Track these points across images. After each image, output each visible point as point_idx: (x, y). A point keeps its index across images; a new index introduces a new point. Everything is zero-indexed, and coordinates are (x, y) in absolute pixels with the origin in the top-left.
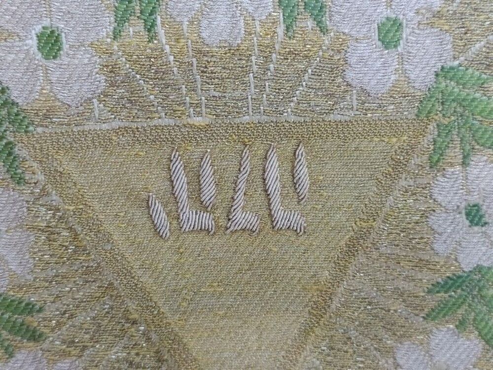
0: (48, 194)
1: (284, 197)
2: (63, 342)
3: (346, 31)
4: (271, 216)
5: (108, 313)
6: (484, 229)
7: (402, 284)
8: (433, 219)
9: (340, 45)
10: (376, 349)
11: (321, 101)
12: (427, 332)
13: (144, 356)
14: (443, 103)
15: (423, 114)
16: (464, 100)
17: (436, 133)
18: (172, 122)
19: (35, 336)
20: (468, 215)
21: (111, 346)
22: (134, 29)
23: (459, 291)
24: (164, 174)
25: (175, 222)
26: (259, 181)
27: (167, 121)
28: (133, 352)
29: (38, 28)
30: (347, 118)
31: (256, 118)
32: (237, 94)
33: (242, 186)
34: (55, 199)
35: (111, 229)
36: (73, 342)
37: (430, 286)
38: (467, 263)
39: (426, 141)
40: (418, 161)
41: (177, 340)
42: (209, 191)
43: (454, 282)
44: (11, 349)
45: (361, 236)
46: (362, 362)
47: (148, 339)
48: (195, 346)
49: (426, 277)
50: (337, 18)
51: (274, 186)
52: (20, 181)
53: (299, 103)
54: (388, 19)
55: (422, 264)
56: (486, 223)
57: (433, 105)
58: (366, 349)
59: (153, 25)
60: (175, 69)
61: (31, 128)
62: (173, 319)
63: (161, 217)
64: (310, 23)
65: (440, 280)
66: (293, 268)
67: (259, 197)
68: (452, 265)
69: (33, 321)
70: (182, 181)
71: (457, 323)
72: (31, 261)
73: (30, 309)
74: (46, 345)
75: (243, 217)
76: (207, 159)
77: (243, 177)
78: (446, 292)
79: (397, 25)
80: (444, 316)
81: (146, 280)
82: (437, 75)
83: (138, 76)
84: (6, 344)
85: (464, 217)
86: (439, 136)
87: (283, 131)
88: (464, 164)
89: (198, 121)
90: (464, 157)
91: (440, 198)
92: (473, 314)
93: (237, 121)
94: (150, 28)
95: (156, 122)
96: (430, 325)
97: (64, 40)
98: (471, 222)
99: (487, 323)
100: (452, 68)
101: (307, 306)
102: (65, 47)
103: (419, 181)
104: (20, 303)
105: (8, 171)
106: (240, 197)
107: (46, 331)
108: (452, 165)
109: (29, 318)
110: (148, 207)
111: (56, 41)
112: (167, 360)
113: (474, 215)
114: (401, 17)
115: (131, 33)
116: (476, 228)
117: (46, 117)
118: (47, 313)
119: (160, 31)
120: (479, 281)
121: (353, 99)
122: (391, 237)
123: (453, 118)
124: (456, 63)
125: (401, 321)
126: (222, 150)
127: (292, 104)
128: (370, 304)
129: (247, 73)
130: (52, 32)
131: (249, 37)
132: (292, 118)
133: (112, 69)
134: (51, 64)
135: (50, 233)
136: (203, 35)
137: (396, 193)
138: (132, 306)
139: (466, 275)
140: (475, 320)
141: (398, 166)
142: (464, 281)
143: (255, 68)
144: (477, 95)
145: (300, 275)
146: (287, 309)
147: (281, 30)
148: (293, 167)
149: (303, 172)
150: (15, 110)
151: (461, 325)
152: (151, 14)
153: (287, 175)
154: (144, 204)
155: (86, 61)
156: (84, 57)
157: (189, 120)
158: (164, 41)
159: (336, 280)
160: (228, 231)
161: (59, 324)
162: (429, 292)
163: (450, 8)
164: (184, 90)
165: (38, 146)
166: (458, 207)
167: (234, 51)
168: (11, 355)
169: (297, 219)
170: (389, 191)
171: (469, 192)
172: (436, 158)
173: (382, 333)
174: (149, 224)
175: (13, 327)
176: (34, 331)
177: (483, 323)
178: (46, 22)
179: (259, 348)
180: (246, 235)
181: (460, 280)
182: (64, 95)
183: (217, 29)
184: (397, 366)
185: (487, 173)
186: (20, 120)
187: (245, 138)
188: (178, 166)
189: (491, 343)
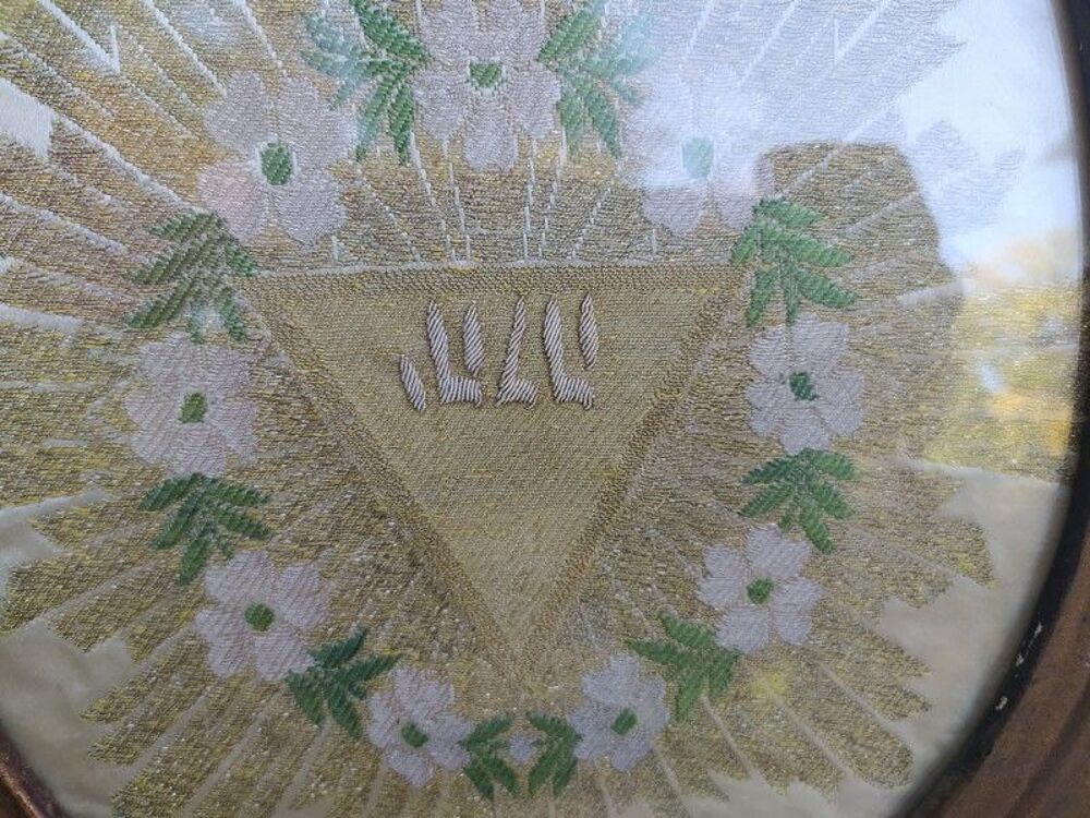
0: (276, 354)
1: (567, 360)
2: (295, 540)
3: (644, 154)
4: (551, 384)
5: (349, 504)
6: (812, 403)
7: (713, 472)
8: (751, 391)
9: (637, 169)
10: (680, 552)
11: (613, 242)
12: (744, 532)
13: (395, 559)
14: (762, 246)
15: (738, 259)
16: (788, 242)
17: (754, 283)
18: (429, 266)
19: (259, 533)
20: (793, 385)
21: (355, 545)
23: (782, 480)
24: (420, 331)
25: (433, 391)
26: (537, 342)
27: (424, 265)
28: (382, 553)
29: (263, 146)
30: (645, 264)
31: (533, 263)
32: (509, 232)
33: (515, 346)
34: (284, 360)
35: (353, 399)
36: (306, 540)
37: (747, 475)
38: (793, 445)
39: (742, 293)
40: (732, 318)
41: (434, 538)
42: (475, 353)
43: (776, 470)
44: (229, 549)
45: (663, 410)
46: (664, 569)
47: (400, 537)
48: (458, 548)
49: (743, 464)
50: (632, 137)
51: (555, 346)
52: (241, 337)
53: (586, 244)
54: (694, 140)
55: (738, 447)
56: (815, 396)
57: (751, 249)
58: (669, 552)
59: (405, 144)
60: (433, 200)
61: (254, 271)
62: (431, 513)
63: (416, 385)
64: (599, 145)
65: (759, 467)
66: (578, 450)
67: (537, 362)
68: (774, 448)
69: (258, 513)
70: (441, 340)
71: (780, 520)
72: (255, 438)
73: (252, 498)
74: (272, 545)
75: (516, 386)
76: (472, 313)
77: (517, 335)
78: (766, 482)
79: (706, 147)
80: (765, 511)
81: (397, 463)
82: (755, 211)
83: (387, 208)
84: (223, 541)
85: (788, 387)
86: (757, 286)
87: (567, 278)
88: (789, 322)
89: (461, 265)
90: (789, 314)
91: (758, 365)
92: (799, 509)
93: (510, 265)
94: (402, 147)
95: (409, 266)
96: (747, 523)
97: (295, 161)
98: (798, 394)
99: (816, 521)
100: (774, 202)
101: (595, 497)
102: (297, 170)
103: (733, 343)
104: (240, 491)
105: (226, 324)
106: (513, 360)
107: (273, 526)
108: (774, 323)
109: (251, 511)
110: (400, 372)
111: (285, 162)
112: (423, 565)
113: (801, 386)
114: (711, 138)
115: (379, 154)
116: (803, 402)
117: (272, 257)
118: (276, 505)
119: (415, 152)
120: (807, 468)
121: (652, 239)
122: (700, 412)
123: (775, 265)
124: (779, 196)
125: (712, 518)
126: (491, 302)
127: (577, 245)
128: (673, 496)
129: (523, 205)
130: (281, 150)
131: (525, 161)
132: (578, 263)
133: (354, 199)
134: (279, 190)
135: (278, 403)
136: (468, 157)
137: (706, 358)
138: (379, 495)
139: (790, 460)
140: (802, 516)
141: (707, 324)
142: (788, 468)
143: (532, 200)
144: (804, 236)
145: (586, 459)
146: (571, 502)
148: (579, 324)
149: (591, 330)
150: (235, 248)
151: (785, 523)
152: (403, 130)
153: (572, 335)
154: (395, 368)
155: (322, 188)
156: (319, 182)
157: (450, 263)
158: (419, 164)
159: (631, 466)
160: (499, 403)
161: (290, 518)
162: (746, 481)
163: (772, 127)
164: (444, 227)
165: (263, 293)
166: (781, 375)
167: (506, 178)
168: (230, 557)
169: (583, 388)
170: (696, 354)
171: (795, 358)
172: (754, 314)
173: (689, 533)
174: (400, 394)
175: (231, 520)
176: (259, 527)
177: (812, 522)
178: (273, 138)
179: (537, 551)
180: (520, 408)
181: (784, 467)
182: (294, 230)
183: (485, 151)
184: (706, 573)
185: (816, 334)
186: (241, 260)
187: (520, 286)
188: (437, 322)
189: (821, 545)
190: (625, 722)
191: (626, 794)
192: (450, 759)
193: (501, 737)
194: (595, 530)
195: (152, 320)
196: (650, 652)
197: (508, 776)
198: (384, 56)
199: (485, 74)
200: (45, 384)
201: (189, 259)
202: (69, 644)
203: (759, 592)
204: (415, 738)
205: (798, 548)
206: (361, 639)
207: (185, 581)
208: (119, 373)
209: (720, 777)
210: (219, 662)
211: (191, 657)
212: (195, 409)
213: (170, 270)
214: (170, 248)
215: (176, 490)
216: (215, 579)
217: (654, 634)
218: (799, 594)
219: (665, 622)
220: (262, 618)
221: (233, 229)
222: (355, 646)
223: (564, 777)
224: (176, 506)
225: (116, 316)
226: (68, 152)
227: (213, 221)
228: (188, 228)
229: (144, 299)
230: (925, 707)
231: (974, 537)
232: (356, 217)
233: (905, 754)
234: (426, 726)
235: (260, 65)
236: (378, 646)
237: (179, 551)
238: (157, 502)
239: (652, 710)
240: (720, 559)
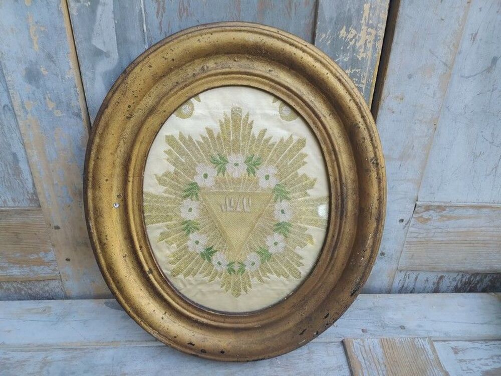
0: (203, 203)
1: (246, 206)
2: (203, 231)
4: (244, 209)
5: (212, 226)
7: (269, 224)
8: (275, 212)
9: (258, 178)
10: (263, 237)
11: (254, 189)
12: (273, 234)
14: (277, 190)
15: (273, 192)
16: (281, 190)
18: (226, 191)
19: (198, 229)
20: (281, 211)
21: (212, 232)
22: (221, 174)
23: (280, 226)
24: (224, 200)
25: (226, 209)
26: (242, 203)
28: (216, 234)
29: (204, 173)
30: (259, 192)
31: (242, 191)
32: (239, 187)
33: (239, 203)
35: (214, 210)
36: (205, 231)
38: (281, 221)
39: (273, 197)
40: (272, 201)
41: (225, 232)
42: (233, 204)
43: (279, 224)
44: (193, 231)
45: (261, 214)
46: (261, 239)
47: (219, 231)
48: (228, 233)
49: (273, 223)
50: (257, 174)
51: (245, 203)
52: (198, 200)
55: (272, 220)
56: (285, 213)
57: (275, 191)
58: (261, 236)
60: (228, 181)
61: (201, 191)
62: (224, 228)
63: (223, 208)
64: (253, 175)
65: (276, 224)
66: (248, 219)
67: (242, 206)
68: (278, 221)
69: (198, 226)
70: (227, 202)
71: (279, 233)
72: (199, 215)
74: (200, 231)
75: (238, 209)
76: (233, 198)
78: (277, 226)
79: (268, 176)
80: (277, 231)
81: (220, 220)
82: (276, 185)
83: (221, 182)
86: (276, 196)
87: (247, 194)
88: (281, 202)
89: (231, 191)
91: (276, 208)
92: (282, 231)
93: (238, 191)
95: (223, 191)
96: (274, 232)
100: (279, 184)
101: (250, 227)
103: (272, 204)
104: (196, 223)
105: (196, 198)
106: (238, 205)
107: (200, 228)
108: (278, 202)
111: (207, 176)
112: (222, 236)
113: (283, 212)
116: (283, 214)
117: (204, 189)
118: (201, 225)
119: (225, 175)
120: (283, 224)
121: (260, 189)
122: (267, 215)
123: (279, 193)
125: (268, 231)
126: (235, 197)
127: (249, 189)
128: (262, 227)
130: (206, 174)
131: (241, 177)
132: (249, 192)
133: (216, 181)
134: (205, 180)
135: (203, 210)
136: (233, 176)
137: (268, 207)
138: (217, 224)
139: (281, 223)
141: (268, 202)
143: (242, 182)
144: (283, 189)
145: (249, 221)
146: (246, 227)
147: (247, 175)
148: (248, 200)
149: (250, 201)
150: (198, 187)
152: (224, 172)
153: (247, 202)
154: (220, 206)
155: (212, 179)
158: (226, 177)
159: (256, 222)
160: (236, 212)
161: (203, 227)
162: (274, 226)
164: (229, 185)
165: (202, 194)
166: (279, 210)
167: (238, 179)
168: (193, 233)
169: (249, 210)
170: (266, 206)
171: (282, 207)
172: (275, 200)
173: (264, 234)
174: (221, 209)
175: (194, 227)
177: (284, 233)
180: (239, 213)
182: (207, 185)
183: (236, 175)
184: (267, 240)
185: (284, 204)
186: (199, 189)
187: (240, 195)
188: (227, 199)
189: (286, 237)
190: (254, 264)
191: (253, 276)
192: (225, 268)
193: (233, 265)
194: (250, 232)
195: (185, 197)
196: (258, 252)
197: (234, 271)
198: (222, 162)
199: (237, 165)
200: (169, 205)
201: (192, 189)
202: (167, 245)
203: (276, 244)
204: (219, 263)
205: (282, 237)
206: (212, 247)
207: (186, 236)
208: (180, 204)
209: (269, 275)
210: (190, 249)
211: (186, 248)
212: (190, 210)
213: (189, 190)
214: (188, 187)
215: (186, 222)
216: (191, 236)
217: (258, 249)
218: (281, 245)
219: (261, 248)
220: (197, 242)
221: (198, 184)
222: (211, 248)
223: (243, 272)
224: (186, 224)
225: (181, 196)
226: (176, 173)
227: (196, 183)
228: (192, 184)
229: (184, 194)
230: (303, 265)
231: (310, 237)
232: (216, 183)
233: (300, 273)
234: (221, 262)
235: (204, 162)
236: (215, 248)
237: (186, 231)
238: (183, 224)
239: (258, 262)
240: (269, 238)
